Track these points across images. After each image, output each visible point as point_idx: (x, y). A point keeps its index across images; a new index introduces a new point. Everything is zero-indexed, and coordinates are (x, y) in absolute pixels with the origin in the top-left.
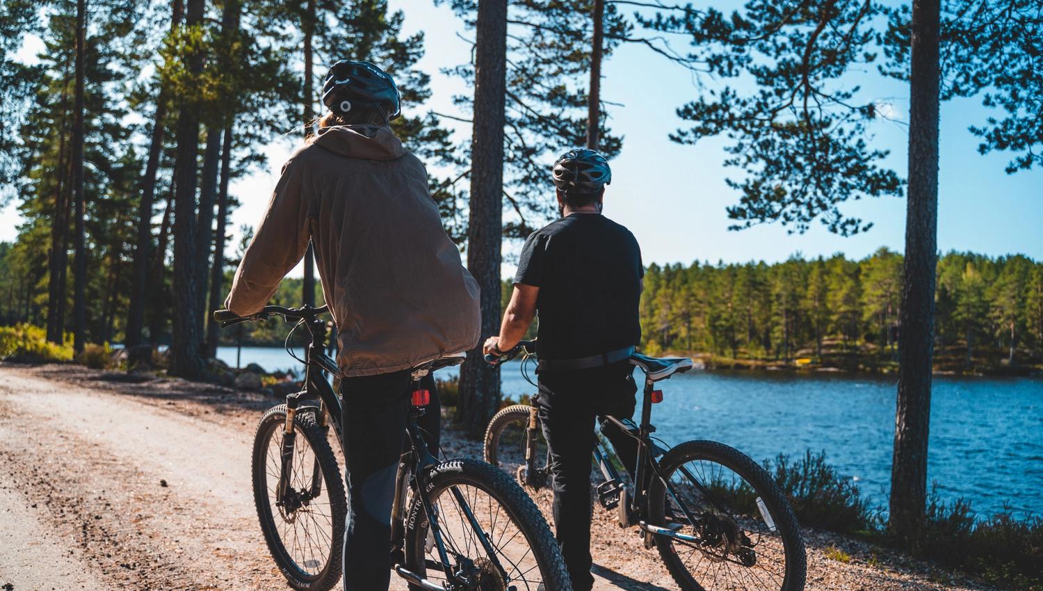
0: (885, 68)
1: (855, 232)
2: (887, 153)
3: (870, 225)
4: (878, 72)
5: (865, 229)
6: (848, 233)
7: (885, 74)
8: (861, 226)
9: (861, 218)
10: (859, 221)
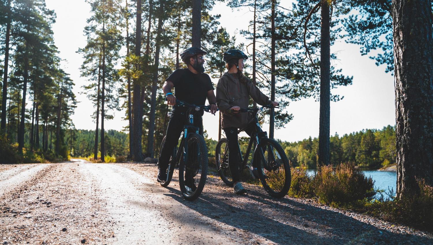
0: (347, 41)
1: (339, 100)
2: (341, 70)
3: (343, 97)
4: (345, 42)
5: (341, 99)
6: (336, 100)
7: (347, 43)
8: (340, 98)
9: (339, 95)
10: (339, 96)
